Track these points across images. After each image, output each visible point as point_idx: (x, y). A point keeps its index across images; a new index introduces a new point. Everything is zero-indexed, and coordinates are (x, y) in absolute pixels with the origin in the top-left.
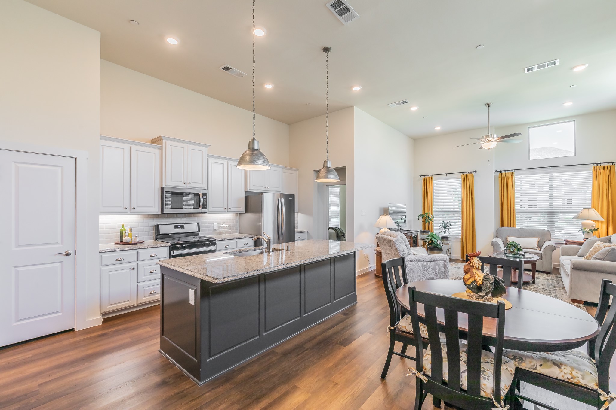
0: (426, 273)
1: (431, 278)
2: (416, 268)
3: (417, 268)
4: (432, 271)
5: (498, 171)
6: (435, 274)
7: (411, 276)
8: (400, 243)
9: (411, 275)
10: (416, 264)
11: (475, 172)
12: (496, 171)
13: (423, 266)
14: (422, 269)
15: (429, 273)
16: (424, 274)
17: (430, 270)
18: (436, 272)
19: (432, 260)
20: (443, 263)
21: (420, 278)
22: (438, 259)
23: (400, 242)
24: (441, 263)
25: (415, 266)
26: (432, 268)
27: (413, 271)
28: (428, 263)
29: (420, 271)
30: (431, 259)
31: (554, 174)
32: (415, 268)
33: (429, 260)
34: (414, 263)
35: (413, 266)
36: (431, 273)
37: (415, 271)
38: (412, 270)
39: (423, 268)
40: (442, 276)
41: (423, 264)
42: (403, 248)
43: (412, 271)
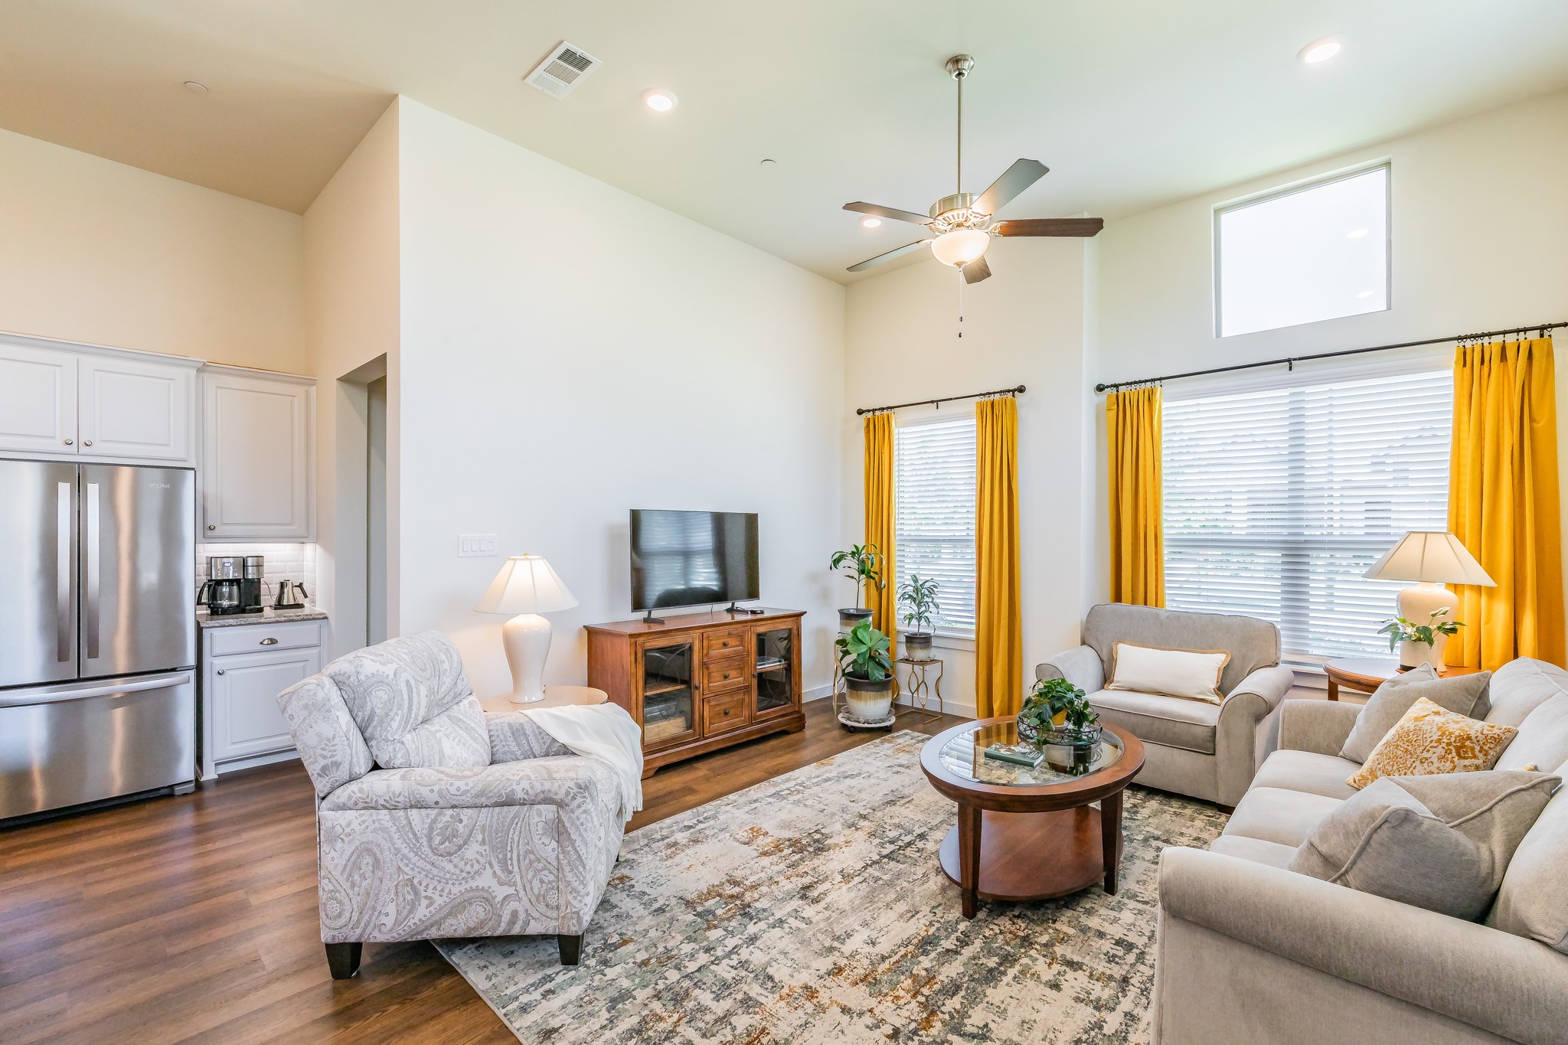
0: (449, 867)
1: (478, 894)
2: (393, 844)
3: (399, 843)
4: (482, 860)
5: (1107, 387)
6: (499, 872)
7: (365, 884)
8: (305, 713)
9: (363, 877)
10: (393, 818)
11: (1021, 390)
12: (1100, 388)
13: (431, 829)
14: (426, 848)
15: (468, 868)
16: (435, 871)
17: (473, 851)
18: (504, 865)
19: (483, 800)
20: (551, 816)
21: (416, 893)
22: (520, 795)
23: (306, 707)
24: (540, 814)
25: (388, 833)
26: (483, 842)
27: (377, 860)
28: (466, 815)
29: (415, 859)
30: (477, 796)
31: (1308, 390)
32: (386, 845)
33: (467, 799)
34: (388, 817)
35: (375, 831)
36: (477, 867)
37: (387, 856)
38: (370, 852)
39: (430, 839)
40: (542, 881)
41: (434, 821)
42: (319, 735)
43: (369, 860)
